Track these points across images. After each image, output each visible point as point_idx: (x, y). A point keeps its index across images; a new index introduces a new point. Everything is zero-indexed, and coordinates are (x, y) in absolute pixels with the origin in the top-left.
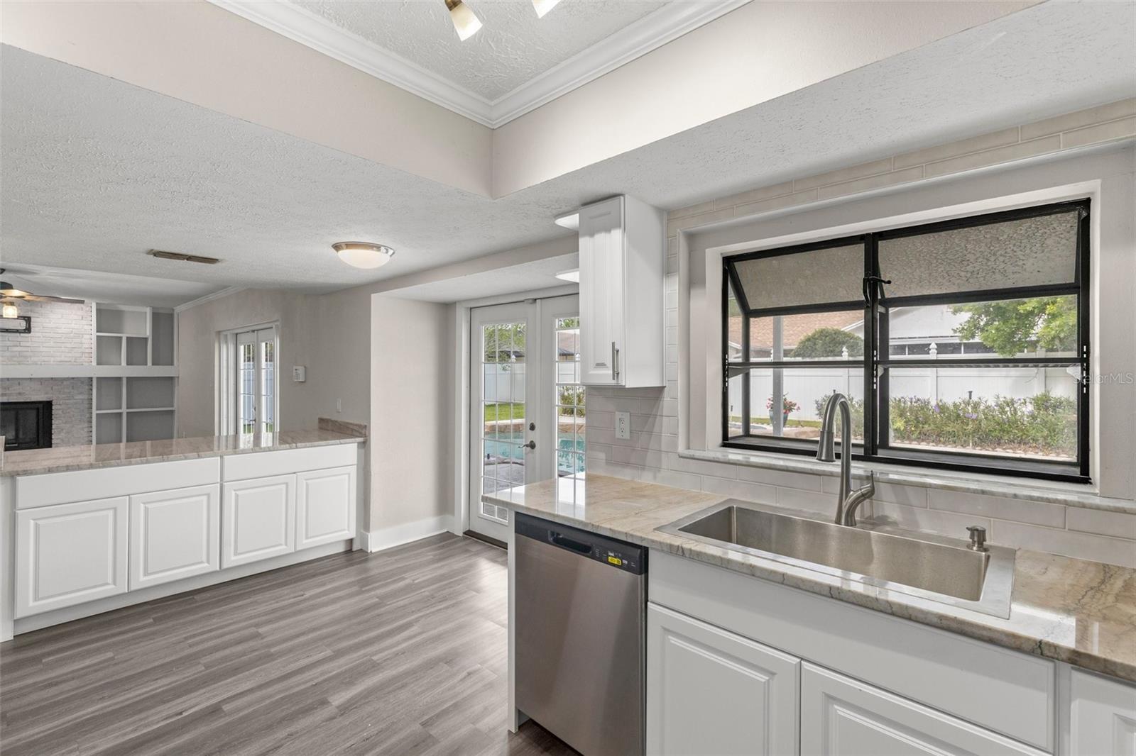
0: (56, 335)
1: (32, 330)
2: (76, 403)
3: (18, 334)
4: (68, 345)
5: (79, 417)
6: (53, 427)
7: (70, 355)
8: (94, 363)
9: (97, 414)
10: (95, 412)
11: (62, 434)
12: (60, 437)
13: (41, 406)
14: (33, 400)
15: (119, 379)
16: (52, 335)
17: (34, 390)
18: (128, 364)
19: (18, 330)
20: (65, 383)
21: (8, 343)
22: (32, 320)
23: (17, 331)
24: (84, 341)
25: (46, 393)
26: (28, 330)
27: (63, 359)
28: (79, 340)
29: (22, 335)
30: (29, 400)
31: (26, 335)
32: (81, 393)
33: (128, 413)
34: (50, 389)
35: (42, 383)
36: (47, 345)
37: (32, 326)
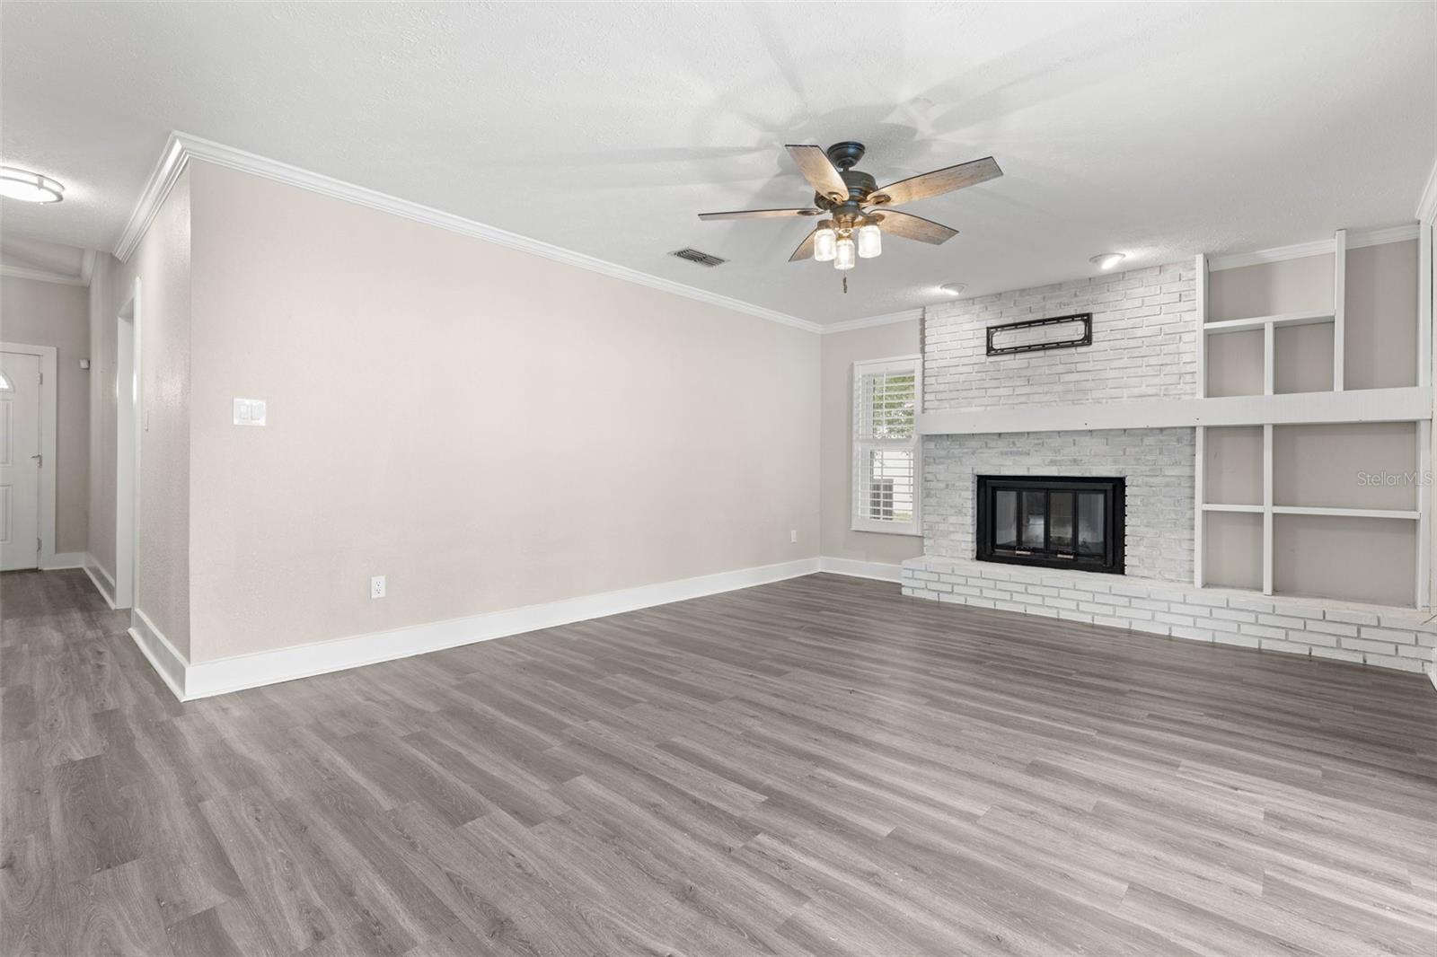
0: (1132, 343)
1: (1094, 339)
2: (1167, 485)
3: (1073, 350)
4: (1153, 361)
5: (1173, 516)
6: (1127, 530)
7: (1156, 381)
8: (1200, 395)
9: (1206, 513)
10: (1200, 507)
11: (1142, 548)
12: (1139, 554)
13: (1106, 487)
14: (1094, 474)
15: (1260, 428)
16: (1124, 343)
17: (1096, 455)
18: (1276, 392)
19: (1073, 342)
20: (1149, 441)
21: (1060, 368)
22: (1095, 318)
23: (1072, 344)
24: (1183, 347)
25: (1115, 462)
26: (1087, 340)
27: (1144, 390)
28: (1172, 348)
29: (1080, 349)
30: (1087, 475)
31: (1084, 349)
32: (1176, 464)
33: (1275, 515)
34: (1122, 453)
35: (1109, 442)
36: (1115, 364)
37: (1093, 331)
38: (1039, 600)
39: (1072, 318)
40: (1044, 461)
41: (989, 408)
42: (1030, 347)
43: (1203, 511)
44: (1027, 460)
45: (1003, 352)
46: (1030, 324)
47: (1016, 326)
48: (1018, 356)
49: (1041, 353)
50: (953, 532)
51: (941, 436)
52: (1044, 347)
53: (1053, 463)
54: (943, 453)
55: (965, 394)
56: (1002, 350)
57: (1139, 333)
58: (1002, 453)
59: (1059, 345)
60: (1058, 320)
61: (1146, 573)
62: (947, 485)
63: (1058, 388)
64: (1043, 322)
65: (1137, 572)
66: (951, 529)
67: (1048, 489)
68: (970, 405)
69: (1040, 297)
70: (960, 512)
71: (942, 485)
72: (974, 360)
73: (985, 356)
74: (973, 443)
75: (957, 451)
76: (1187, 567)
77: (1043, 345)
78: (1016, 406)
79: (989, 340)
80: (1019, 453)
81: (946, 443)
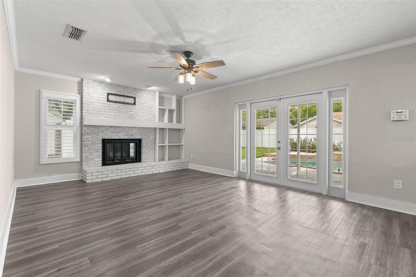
0: (144, 107)
1: (136, 104)
2: (150, 140)
3: (131, 106)
4: (148, 112)
7: (148, 117)
8: (158, 121)
11: (146, 155)
12: (145, 156)
13: (137, 141)
15: (165, 129)
16: (142, 107)
17: (136, 133)
19: (131, 103)
20: (147, 130)
21: (128, 110)
22: (136, 98)
25: (141, 135)
26: (135, 104)
27: (146, 118)
29: (133, 106)
30: (135, 138)
32: (151, 136)
33: (168, 145)
34: (142, 133)
35: (139, 130)
36: (141, 111)
37: (136, 102)
38: (133, 172)
39: (131, 97)
40: (124, 134)
41: (108, 118)
42: (120, 102)
43: (159, 146)
44: (119, 134)
45: (112, 102)
46: (120, 95)
47: (116, 95)
48: (117, 104)
49: (123, 105)
50: (95, 158)
51: (90, 126)
52: (124, 103)
53: (126, 135)
54: (91, 131)
55: (99, 112)
56: (112, 101)
57: (145, 105)
58: (112, 132)
59: (128, 104)
60: (128, 97)
61: (146, 161)
62: (93, 143)
63: (128, 115)
64: (124, 96)
65: (145, 161)
66: (94, 157)
67: (122, 142)
68: (101, 116)
69: (123, 89)
70: (98, 151)
71: (91, 143)
72: (102, 102)
73: (107, 102)
74: (102, 129)
75: (96, 131)
76: (153, 158)
77: (124, 102)
78: (116, 118)
79: (108, 97)
80: (118, 132)
81: (92, 128)
